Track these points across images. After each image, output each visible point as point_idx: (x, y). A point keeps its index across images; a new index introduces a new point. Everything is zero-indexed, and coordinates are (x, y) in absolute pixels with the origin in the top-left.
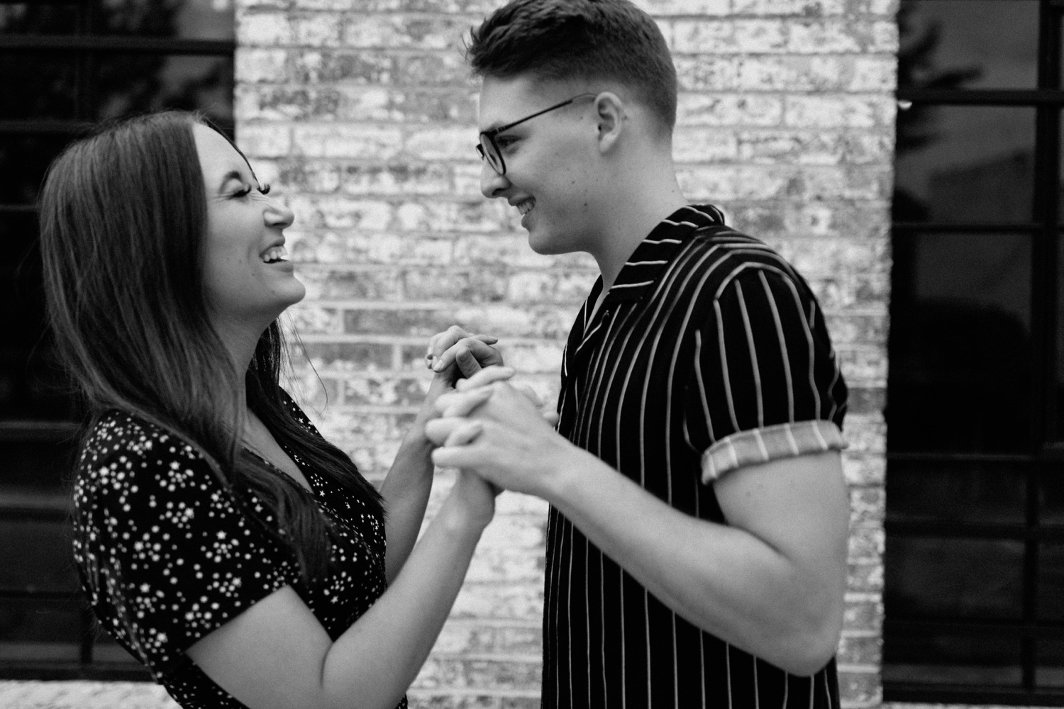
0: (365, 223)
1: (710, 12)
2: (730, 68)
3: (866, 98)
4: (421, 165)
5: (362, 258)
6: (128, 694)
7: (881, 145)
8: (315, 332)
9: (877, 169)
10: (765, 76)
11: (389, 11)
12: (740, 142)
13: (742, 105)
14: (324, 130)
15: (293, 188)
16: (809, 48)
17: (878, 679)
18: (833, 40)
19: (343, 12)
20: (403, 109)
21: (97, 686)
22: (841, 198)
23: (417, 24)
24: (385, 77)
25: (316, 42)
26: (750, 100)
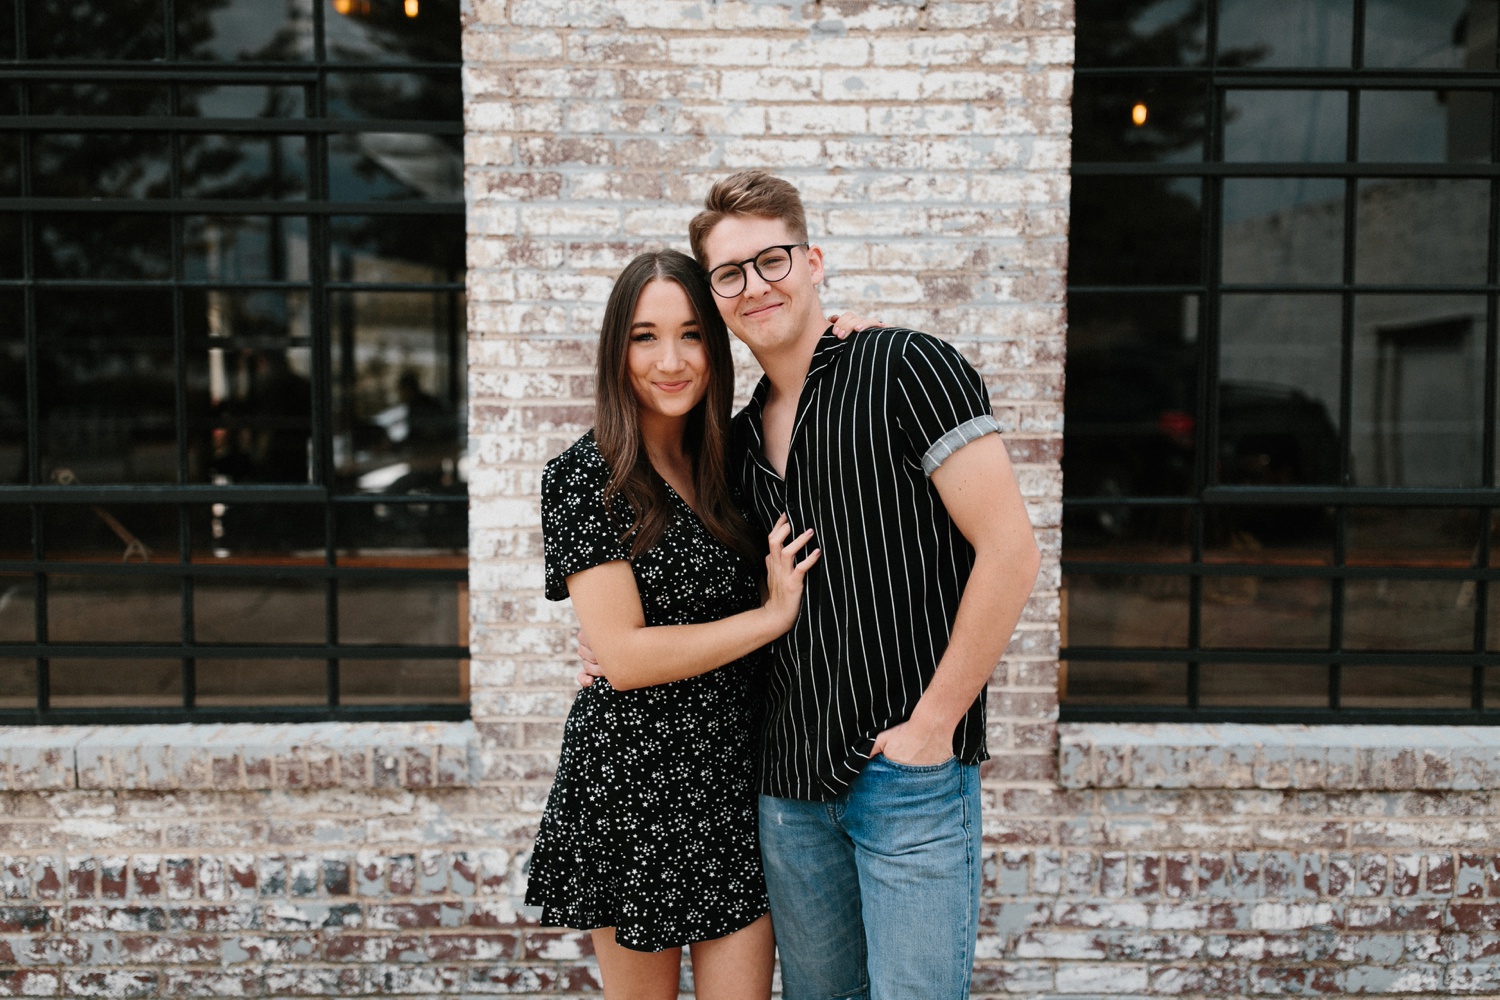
0: (588, 296)
1: (901, 97)
2: (921, 149)
3: (1044, 177)
4: (639, 241)
5: (586, 328)
6: (378, 731)
7: (1057, 218)
8: (544, 397)
9: (1054, 240)
10: (952, 157)
11: (607, 98)
12: (930, 217)
13: (932, 183)
14: (548, 210)
15: (521, 264)
16: (992, 130)
17: (1056, 697)
18: (1013, 122)
19: (564, 100)
20: (620, 189)
21: (347, 726)
22: (1022, 267)
23: (633, 109)
24: (604, 159)
25: (539, 127)
26: (939, 178)
